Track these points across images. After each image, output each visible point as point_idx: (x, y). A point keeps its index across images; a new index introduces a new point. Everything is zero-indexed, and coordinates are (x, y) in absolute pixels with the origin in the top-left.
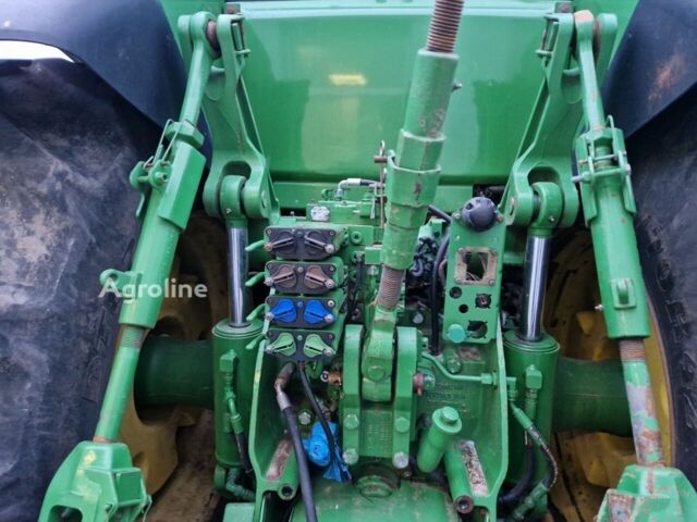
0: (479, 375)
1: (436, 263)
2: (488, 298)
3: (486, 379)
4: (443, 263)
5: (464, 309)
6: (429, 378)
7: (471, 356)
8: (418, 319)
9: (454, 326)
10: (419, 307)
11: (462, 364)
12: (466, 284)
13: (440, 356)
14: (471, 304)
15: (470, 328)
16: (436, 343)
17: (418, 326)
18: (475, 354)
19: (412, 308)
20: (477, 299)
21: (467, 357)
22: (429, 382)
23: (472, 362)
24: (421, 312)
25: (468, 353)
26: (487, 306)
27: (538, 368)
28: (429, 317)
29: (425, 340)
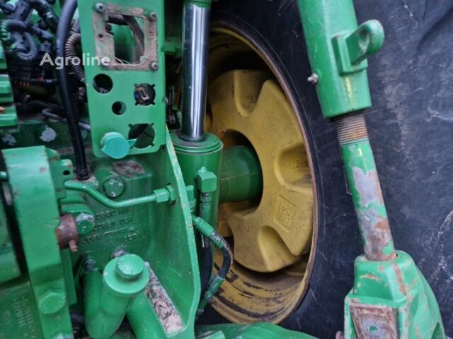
0: (152, 193)
1: (59, 42)
2: (151, 89)
3: (161, 195)
4: (71, 39)
5: (117, 108)
6: (85, 217)
7: (132, 170)
8: (49, 134)
9: (109, 136)
10: (47, 118)
11: (125, 183)
12: (116, 68)
13: (92, 179)
14: (129, 101)
15: (131, 136)
16: (84, 164)
17: (49, 145)
18: (135, 167)
19: (34, 121)
20: (136, 93)
21: (128, 173)
22: (85, 222)
23: (135, 178)
24: (51, 125)
25: (128, 168)
26: (151, 102)
27: (209, 169)
28: (65, 129)
29: (67, 163)
